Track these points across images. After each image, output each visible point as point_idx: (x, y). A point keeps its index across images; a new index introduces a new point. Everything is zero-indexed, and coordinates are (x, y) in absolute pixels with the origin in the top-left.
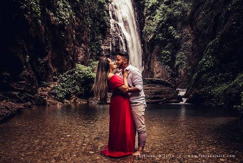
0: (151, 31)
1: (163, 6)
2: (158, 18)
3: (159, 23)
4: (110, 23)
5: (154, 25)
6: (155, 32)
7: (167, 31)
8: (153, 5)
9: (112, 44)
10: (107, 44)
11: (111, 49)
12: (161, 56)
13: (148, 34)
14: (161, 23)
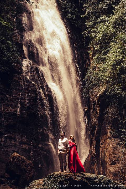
0: (98, 80)
3: (114, 66)
4: (22, 65)
5: (105, 70)
6: (108, 82)
8: (105, 35)
9: (22, 104)
10: (12, 103)
11: (20, 112)
12: (121, 128)
13: (93, 85)
14: (119, 65)
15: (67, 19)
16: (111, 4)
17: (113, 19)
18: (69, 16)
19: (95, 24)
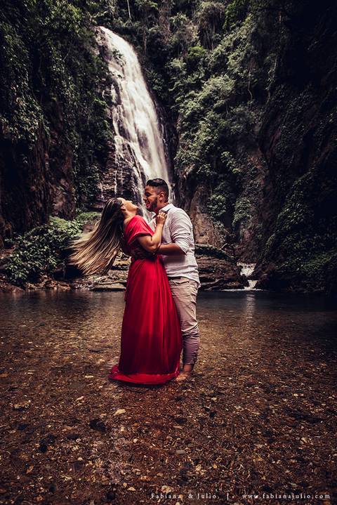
0: (189, 159)
1: (211, 114)
2: (202, 136)
3: (204, 146)
4: (114, 142)
5: (195, 149)
6: (196, 161)
7: (219, 159)
8: (194, 113)
9: (118, 181)
10: (109, 181)
11: (117, 189)
12: (209, 205)
13: (184, 164)
14: (208, 145)
15: (153, 90)
16: (200, 79)
17: (202, 95)
18: (155, 88)
19: (183, 99)
